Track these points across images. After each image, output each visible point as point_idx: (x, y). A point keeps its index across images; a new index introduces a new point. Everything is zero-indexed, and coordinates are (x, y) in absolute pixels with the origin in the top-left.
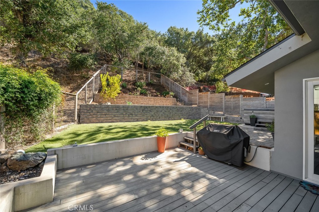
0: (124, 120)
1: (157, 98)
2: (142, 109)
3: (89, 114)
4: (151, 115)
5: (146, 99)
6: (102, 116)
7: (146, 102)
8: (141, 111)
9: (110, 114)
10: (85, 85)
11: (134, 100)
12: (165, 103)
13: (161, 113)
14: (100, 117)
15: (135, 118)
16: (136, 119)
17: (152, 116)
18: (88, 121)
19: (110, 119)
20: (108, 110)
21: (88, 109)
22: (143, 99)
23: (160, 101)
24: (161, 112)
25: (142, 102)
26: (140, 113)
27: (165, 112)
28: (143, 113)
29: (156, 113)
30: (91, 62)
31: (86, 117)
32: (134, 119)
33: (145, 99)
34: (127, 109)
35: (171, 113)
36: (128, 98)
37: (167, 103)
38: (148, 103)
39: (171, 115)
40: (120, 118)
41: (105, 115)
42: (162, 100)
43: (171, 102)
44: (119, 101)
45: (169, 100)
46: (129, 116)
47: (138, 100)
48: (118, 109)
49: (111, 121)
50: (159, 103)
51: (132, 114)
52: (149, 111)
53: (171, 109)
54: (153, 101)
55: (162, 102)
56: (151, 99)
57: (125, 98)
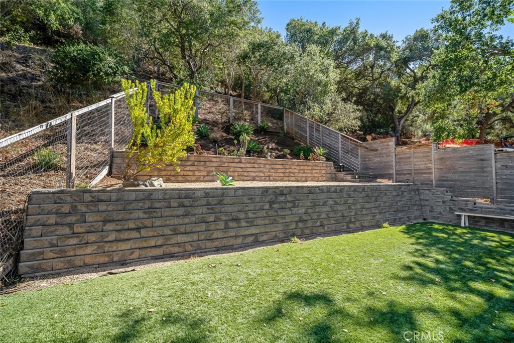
0: (209, 244)
2: (267, 199)
3: (67, 231)
4: (297, 219)
6: (125, 235)
7: (264, 173)
8: (267, 206)
9: (158, 222)
10: (68, 116)
11: (232, 170)
12: (309, 175)
14: (117, 241)
15: (247, 233)
16: (252, 235)
17: (301, 220)
18: (59, 264)
19: (159, 243)
20: (150, 211)
21: (66, 209)
22: (256, 165)
24: (325, 204)
25: (254, 174)
26: (263, 213)
28: (271, 213)
29: (310, 211)
30: (112, 65)
31: (53, 245)
32: (245, 236)
33: (262, 166)
34: (220, 203)
35: (353, 207)
36: (215, 164)
37: (314, 175)
38: (269, 176)
39: (353, 214)
40: (195, 237)
41: (138, 229)
42: (304, 167)
43: (324, 172)
44: (190, 173)
45: (319, 168)
46: (227, 227)
47: (244, 170)
48: (186, 202)
49: (159, 252)
50: (296, 174)
51: (237, 220)
52: (289, 205)
53: (349, 196)
54: (280, 171)
55: (302, 172)
56: (276, 164)
57: (208, 164)
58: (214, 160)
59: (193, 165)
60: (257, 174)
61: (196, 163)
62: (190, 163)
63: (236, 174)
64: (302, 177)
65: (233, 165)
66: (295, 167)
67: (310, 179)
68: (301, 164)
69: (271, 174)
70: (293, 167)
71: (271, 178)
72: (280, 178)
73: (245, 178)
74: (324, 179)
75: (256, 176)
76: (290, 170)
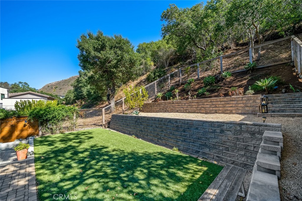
1: (203, 101)
3: (113, 122)
5: (185, 103)
7: (183, 108)
11: (168, 107)
12: (221, 109)
13: (151, 129)
17: (141, 131)
22: (180, 105)
23: (209, 106)
25: (178, 109)
27: (157, 127)
29: (145, 128)
33: (183, 104)
37: (226, 108)
38: (186, 110)
41: (117, 123)
42: (216, 103)
43: (242, 105)
44: (155, 109)
45: (235, 102)
47: (174, 107)
54: (194, 107)
55: (213, 106)
56: (193, 103)
57: (160, 105)
58: (163, 103)
59: (156, 106)
60: (180, 109)
61: (157, 105)
62: (155, 105)
63: (170, 109)
64: (213, 110)
65: (169, 105)
66: (207, 103)
67: (220, 112)
68: (214, 100)
69: (188, 108)
70: (205, 104)
71: (187, 111)
72: (193, 111)
73: (173, 111)
74: (240, 112)
75: (179, 110)
76: (203, 106)
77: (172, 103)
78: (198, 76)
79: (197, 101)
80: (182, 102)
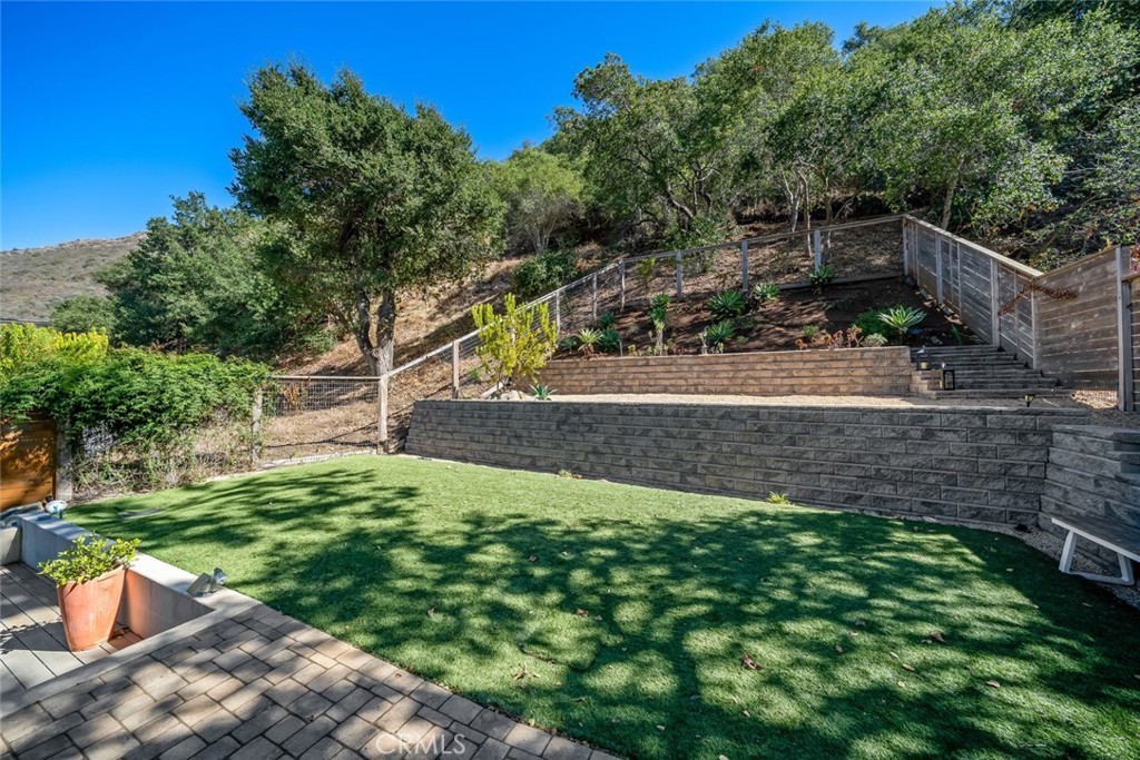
1: (751, 359)
2: (557, 418)
5: (690, 366)
6: (445, 436)
7: (686, 380)
9: (463, 430)
11: (631, 377)
12: (805, 381)
13: (643, 442)
14: (441, 439)
16: (529, 457)
18: (416, 449)
22: (674, 369)
23: (769, 374)
25: (667, 383)
26: (548, 434)
28: (557, 435)
33: (686, 368)
36: (609, 371)
37: (821, 381)
38: (696, 385)
40: (484, 447)
41: (452, 433)
42: (792, 365)
43: (863, 372)
45: (845, 364)
46: (509, 443)
47: (651, 376)
48: (484, 414)
54: (722, 375)
55: (784, 374)
56: (717, 363)
57: (599, 370)
58: (608, 364)
59: (581, 373)
60: (673, 382)
61: (585, 371)
62: (578, 371)
63: (637, 383)
64: (782, 385)
65: (634, 370)
66: (764, 366)
67: (805, 389)
68: (785, 358)
69: (702, 381)
70: (758, 367)
71: (700, 388)
72: (719, 389)
73: (650, 389)
75: (671, 385)
76: (750, 373)
77: (644, 362)
78: (679, 289)
79: (732, 359)
80: (679, 361)
